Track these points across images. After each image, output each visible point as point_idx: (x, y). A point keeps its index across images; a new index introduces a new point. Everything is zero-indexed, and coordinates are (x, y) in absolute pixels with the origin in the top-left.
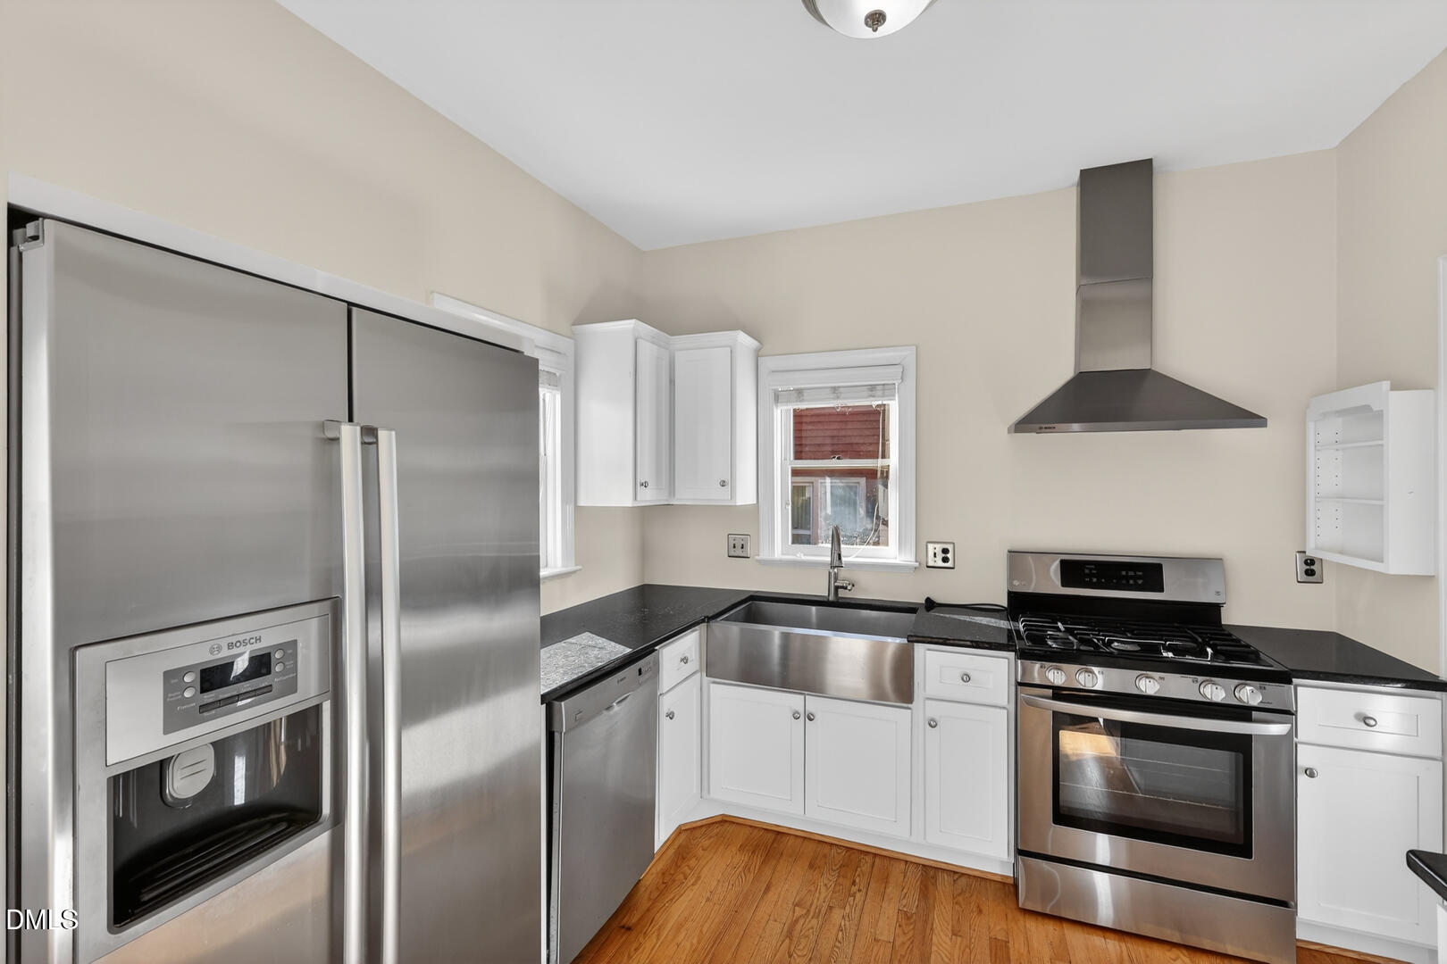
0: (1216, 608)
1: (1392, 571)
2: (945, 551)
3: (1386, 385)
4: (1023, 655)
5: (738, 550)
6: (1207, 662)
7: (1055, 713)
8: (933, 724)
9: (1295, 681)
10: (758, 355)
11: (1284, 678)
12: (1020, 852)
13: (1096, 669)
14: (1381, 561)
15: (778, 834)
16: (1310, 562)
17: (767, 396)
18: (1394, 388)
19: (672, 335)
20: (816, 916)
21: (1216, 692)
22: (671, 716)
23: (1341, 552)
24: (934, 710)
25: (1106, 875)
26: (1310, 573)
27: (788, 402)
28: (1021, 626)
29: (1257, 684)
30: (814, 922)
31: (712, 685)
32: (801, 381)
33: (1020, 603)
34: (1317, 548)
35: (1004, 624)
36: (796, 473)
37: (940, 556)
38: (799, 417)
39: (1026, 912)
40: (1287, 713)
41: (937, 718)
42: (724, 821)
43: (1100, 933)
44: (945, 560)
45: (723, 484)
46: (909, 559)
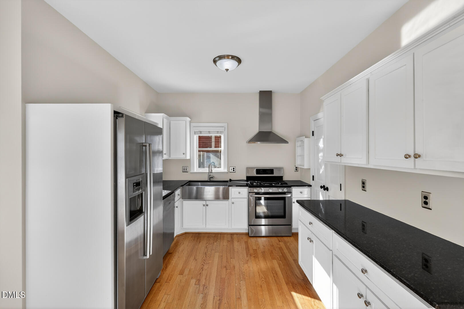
0: (282, 177)
1: (305, 168)
2: (234, 168)
3: (304, 137)
4: (250, 187)
5: (185, 171)
6: (279, 185)
7: (255, 197)
8: (233, 203)
9: (292, 187)
10: (190, 122)
11: (290, 187)
12: (249, 225)
13: (262, 188)
14: (304, 166)
15: (199, 234)
16: (296, 168)
17: (193, 133)
18: (305, 138)
19: (170, 116)
20: (211, 244)
21: (280, 190)
22: (177, 207)
23: (301, 166)
24: (233, 200)
25: (264, 226)
26: (296, 170)
27: (198, 134)
28: (249, 183)
29: (287, 188)
30: (211, 245)
31: (184, 201)
32: (201, 129)
33: (249, 178)
34: (297, 165)
35: (246, 182)
36: (199, 151)
37: (233, 169)
38: (200, 138)
39: (251, 237)
40: (290, 192)
41: (234, 202)
42: (186, 233)
43: (263, 237)
44: (234, 170)
45: (184, 154)
46: (226, 171)
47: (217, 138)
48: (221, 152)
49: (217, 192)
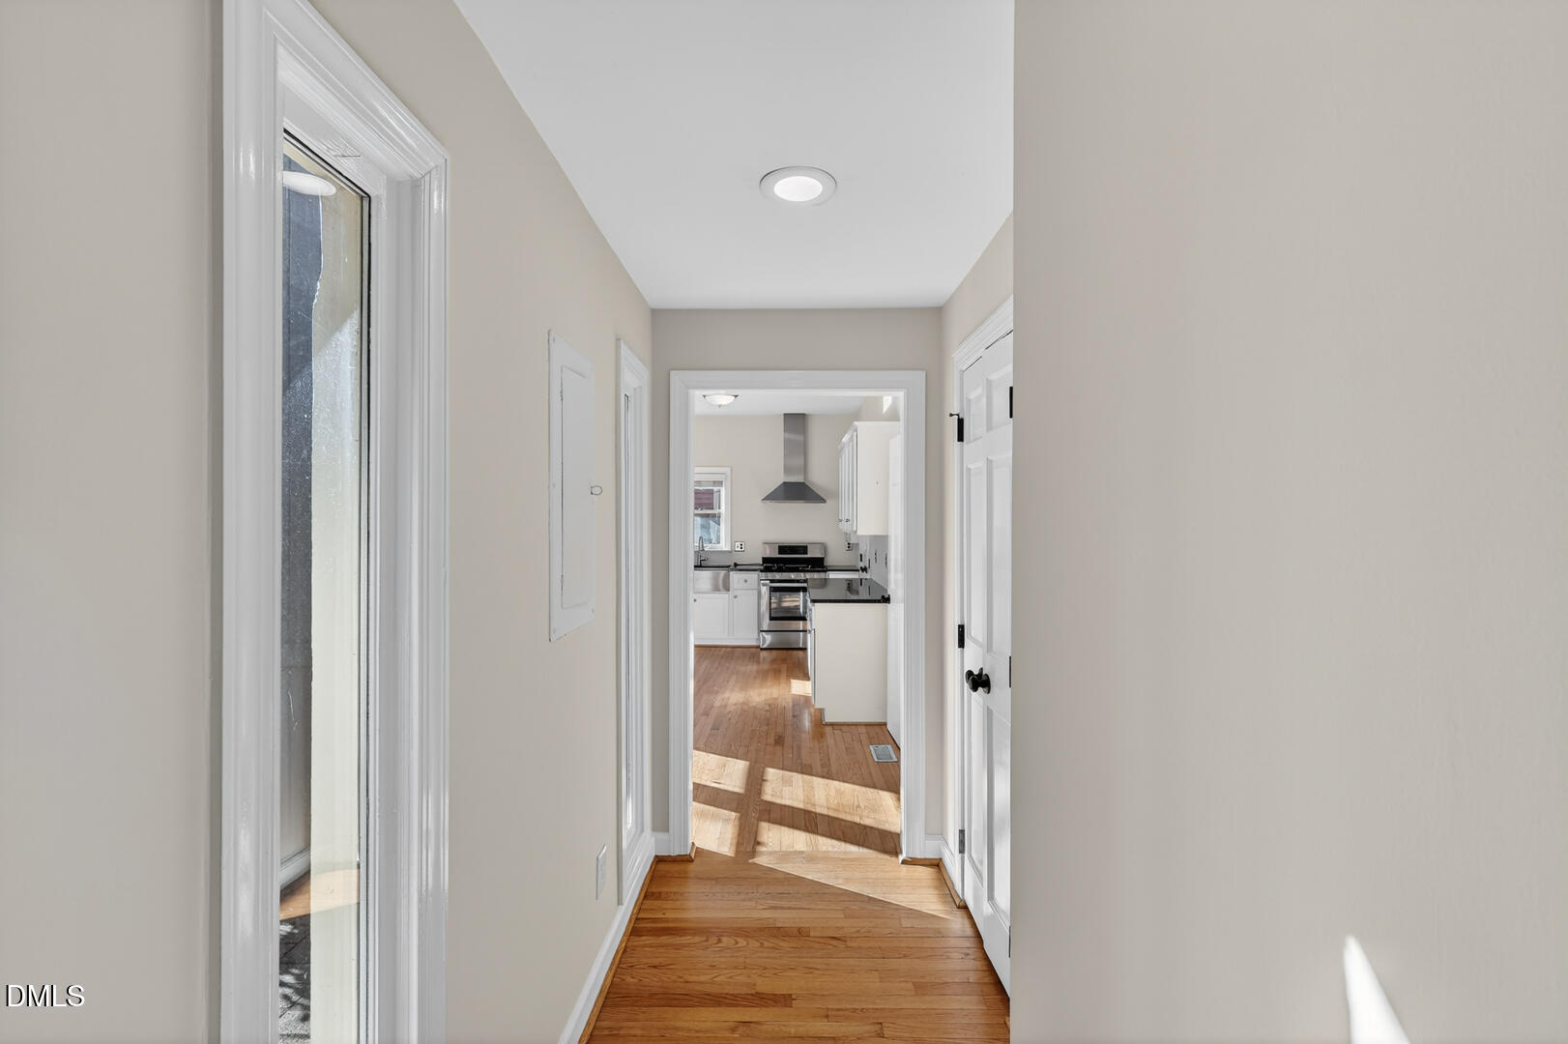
0: (822, 559)
2: (741, 545)
4: (767, 573)
7: (771, 587)
8: (735, 597)
16: (849, 545)
24: (736, 593)
26: (849, 547)
28: (766, 566)
33: (765, 560)
35: (760, 566)
41: (737, 596)
44: (741, 548)
46: (728, 549)
47: (699, 496)
48: (719, 517)
49: (716, 579)
